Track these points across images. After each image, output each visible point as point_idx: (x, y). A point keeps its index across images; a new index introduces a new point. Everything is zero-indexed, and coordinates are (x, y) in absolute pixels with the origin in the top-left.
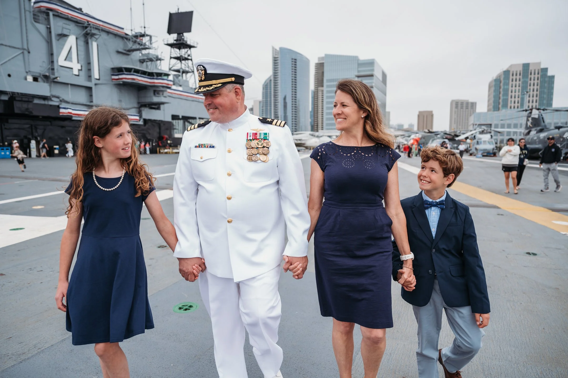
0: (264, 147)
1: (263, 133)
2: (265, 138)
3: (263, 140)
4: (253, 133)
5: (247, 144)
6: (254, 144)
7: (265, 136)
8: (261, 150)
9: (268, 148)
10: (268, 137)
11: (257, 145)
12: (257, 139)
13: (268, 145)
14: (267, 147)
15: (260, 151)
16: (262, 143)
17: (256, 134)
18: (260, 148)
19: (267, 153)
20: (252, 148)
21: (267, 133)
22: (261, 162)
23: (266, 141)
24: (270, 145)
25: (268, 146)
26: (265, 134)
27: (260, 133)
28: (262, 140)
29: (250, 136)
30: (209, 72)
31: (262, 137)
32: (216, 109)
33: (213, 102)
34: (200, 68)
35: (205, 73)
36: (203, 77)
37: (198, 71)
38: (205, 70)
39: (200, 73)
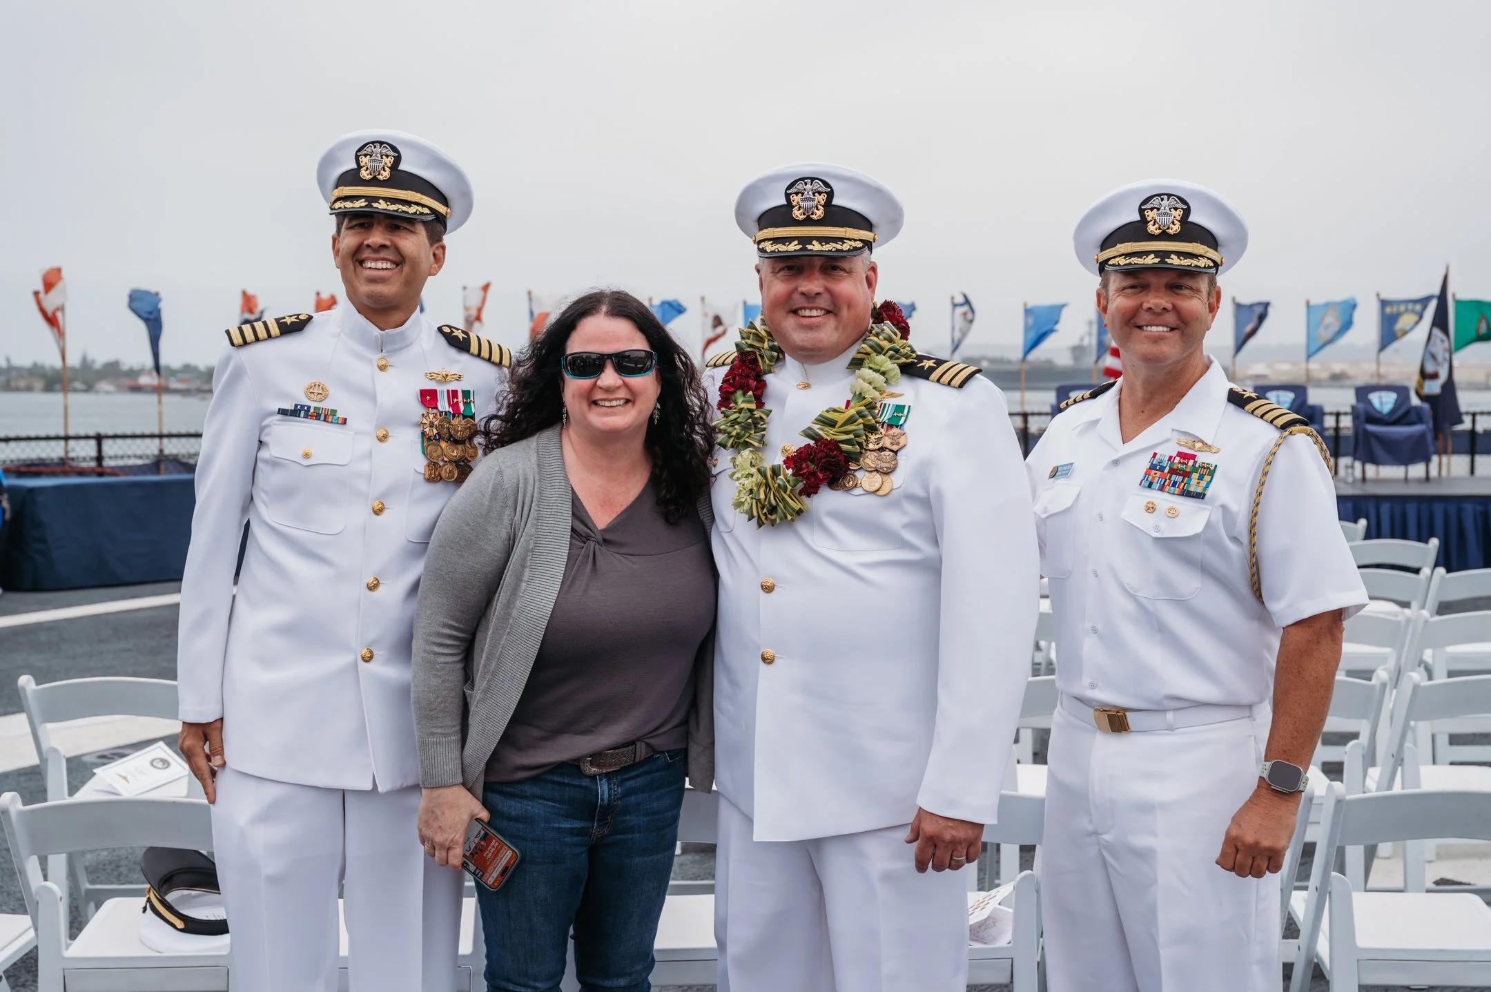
0: (882, 449)
1: (893, 405)
2: (894, 422)
3: (885, 426)
7: (895, 414)
8: (873, 457)
9: (896, 452)
10: (903, 419)
13: (898, 444)
14: (891, 450)
15: (867, 461)
16: (880, 436)
18: (869, 452)
19: (890, 468)
21: (904, 406)
22: (865, 493)
23: (895, 431)
24: (901, 446)
25: (895, 448)
26: (900, 408)
27: (885, 405)
28: (882, 427)
30: (836, 202)
31: (885, 417)
32: (828, 312)
33: (828, 290)
34: (809, 186)
35: (828, 204)
36: (819, 214)
37: (797, 194)
38: (830, 195)
39: (808, 199)
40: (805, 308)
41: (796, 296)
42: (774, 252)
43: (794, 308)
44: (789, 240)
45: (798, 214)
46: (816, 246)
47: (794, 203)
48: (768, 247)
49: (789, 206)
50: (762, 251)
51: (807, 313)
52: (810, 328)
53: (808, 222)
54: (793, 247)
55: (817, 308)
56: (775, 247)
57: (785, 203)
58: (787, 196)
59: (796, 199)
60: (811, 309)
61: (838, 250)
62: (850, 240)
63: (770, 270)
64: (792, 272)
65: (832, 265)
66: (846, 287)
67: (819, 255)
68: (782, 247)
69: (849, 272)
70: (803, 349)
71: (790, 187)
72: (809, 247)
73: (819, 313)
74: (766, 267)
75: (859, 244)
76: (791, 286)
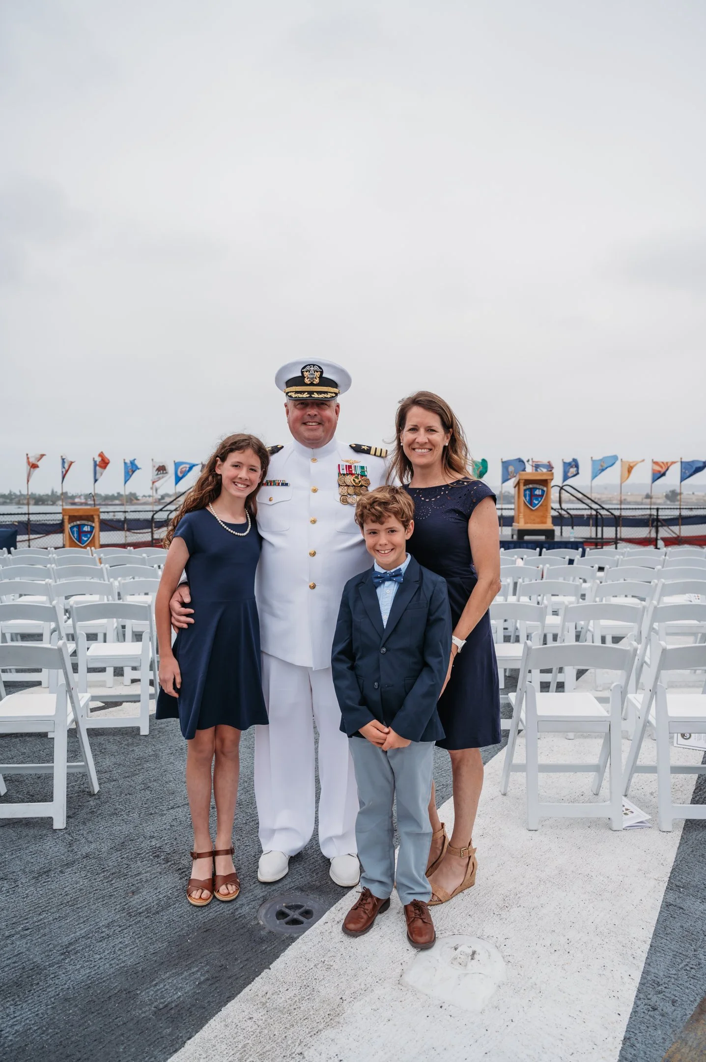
0: (361, 486)
1: (359, 466)
2: (363, 474)
3: (360, 476)
4: (346, 466)
5: (339, 480)
6: (349, 479)
7: (362, 470)
8: (359, 489)
9: (367, 487)
10: (366, 472)
11: (353, 482)
12: (352, 474)
13: (367, 483)
16: (359, 480)
17: (350, 467)
18: (357, 487)
20: (347, 485)
23: (364, 477)
25: (366, 485)
26: (362, 468)
27: (356, 466)
29: (343, 469)
30: (324, 375)
31: (359, 471)
32: (319, 424)
33: (319, 414)
34: (312, 368)
35: (321, 377)
36: (317, 381)
37: (307, 372)
38: (322, 372)
39: (312, 374)
40: (310, 422)
41: (306, 417)
42: (296, 397)
43: (305, 422)
44: (304, 392)
45: (307, 381)
46: (316, 395)
47: (305, 376)
48: (294, 395)
49: (303, 377)
50: (290, 396)
51: (311, 424)
52: (312, 430)
53: (312, 384)
54: (305, 395)
55: (315, 422)
56: (296, 395)
57: (300, 374)
58: (302, 372)
59: (306, 374)
60: (312, 422)
61: (325, 397)
62: (330, 392)
63: (293, 404)
64: (303, 406)
65: (322, 404)
66: (329, 413)
67: (318, 399)
68: (300, 395)
69: (329, 406)
70: (309, 439)
71: (302, 369)
72: (313, 396)
73: (315, 424)
74: (291, 404)
75: (334, 395)
76: (304, 412)
